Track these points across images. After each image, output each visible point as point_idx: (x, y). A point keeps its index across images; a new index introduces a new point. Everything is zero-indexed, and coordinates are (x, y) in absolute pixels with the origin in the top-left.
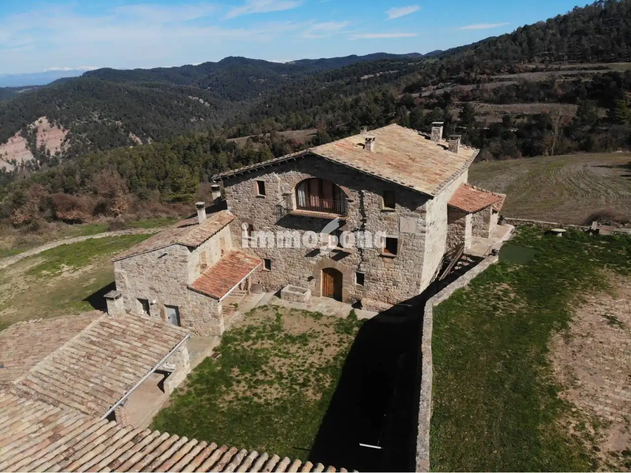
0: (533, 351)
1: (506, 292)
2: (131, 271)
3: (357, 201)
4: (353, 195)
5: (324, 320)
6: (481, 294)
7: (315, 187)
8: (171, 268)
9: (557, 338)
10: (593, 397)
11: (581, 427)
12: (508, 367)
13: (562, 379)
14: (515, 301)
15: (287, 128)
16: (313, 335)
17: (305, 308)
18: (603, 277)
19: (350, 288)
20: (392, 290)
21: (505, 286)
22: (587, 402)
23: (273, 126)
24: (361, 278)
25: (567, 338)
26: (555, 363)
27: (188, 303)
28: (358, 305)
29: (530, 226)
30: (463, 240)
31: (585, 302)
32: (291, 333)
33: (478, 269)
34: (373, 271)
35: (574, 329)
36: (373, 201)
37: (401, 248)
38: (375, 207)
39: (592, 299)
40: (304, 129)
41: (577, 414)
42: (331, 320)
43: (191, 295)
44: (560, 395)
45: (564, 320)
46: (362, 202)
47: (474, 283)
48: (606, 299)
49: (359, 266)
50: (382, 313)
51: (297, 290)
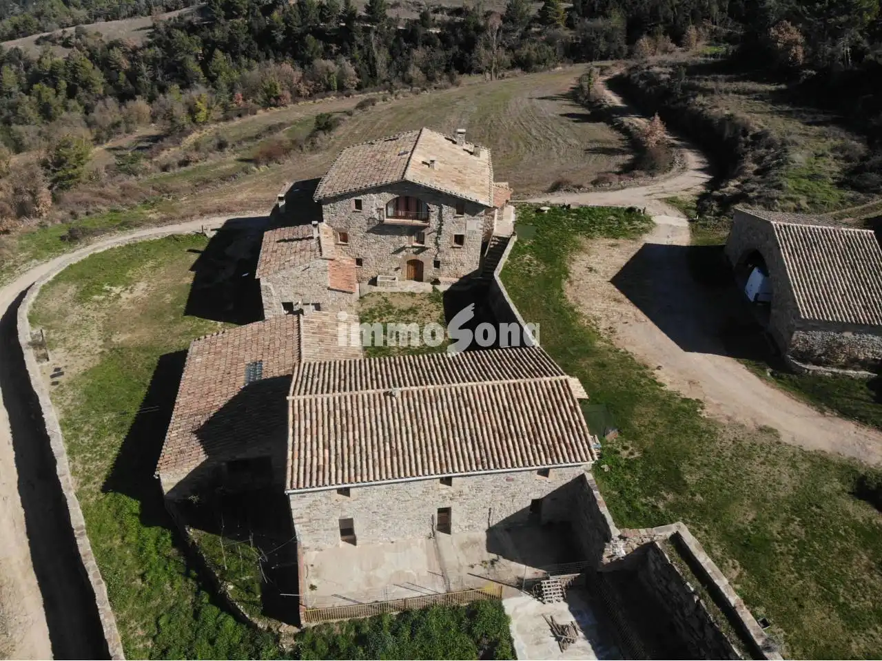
0: (557, 292)
1: (530, 260)
2: (277, 283)
3: (437, 211)
4: (434, 209)
5: (418, 297)
6: (518, 264)
7: (402, 205)
8: (314, 277)
9: (565, 284)
10: (591, 309)
11: (589, 321)
12: (547, 301)
13: (574, 303)
14: (537, 265)
15: (95, 17)
16: (419, 307)
17: (399, 290)
18: (580, 242)
19: (429, 271)
20: (460, 268)
21: (528, 256)
22: (588, 311)
23: (72, 16)
24: (437, 264)
25: (571, 282)
26: (568, 296)
27: (328, 299)
28: (436, 282)
29: (525, 205)
30: (492, 226)
31: (574, 260)
32: (401, 308)
33: (510, 247)
34: (447, 258)
35: (573, 277)
36: (448, 211)
37: (466, 241)
38: (450, 215)
39: (577, 257)
40: (124, 17)
41: (585, 317)
42: (423, 296)
43: (330, 294)
44: (576, 310)
45: (566, 273)
46: (441, 212)
47: (510, 257)
48: (585, 257)
49: (436, 256)
50: (454, 285)
51: (386, 278)
